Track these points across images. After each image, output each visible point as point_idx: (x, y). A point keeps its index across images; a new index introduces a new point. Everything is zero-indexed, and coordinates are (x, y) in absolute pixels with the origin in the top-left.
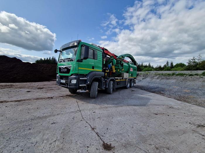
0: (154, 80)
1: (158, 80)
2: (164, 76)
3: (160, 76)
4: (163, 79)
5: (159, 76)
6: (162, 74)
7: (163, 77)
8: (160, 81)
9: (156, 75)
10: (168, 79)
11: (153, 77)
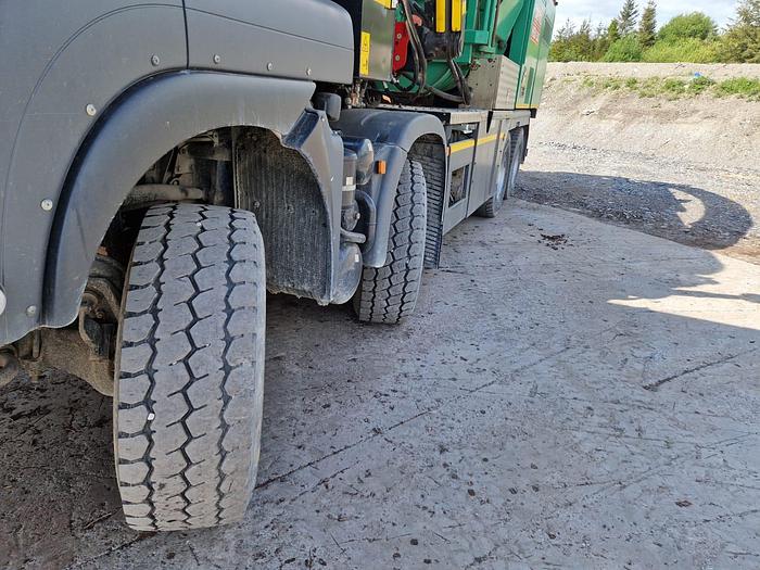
0: (579, 125)
1: (607, 126)
2: (643, 95)
3: (616, 99)
4: (637, 114)
5: (610, 93)
6: (632, 83)
7: (635, 103)
8: (619, 129)
9: (593, 87)
10: (666, 117)
11: (577, 102)
